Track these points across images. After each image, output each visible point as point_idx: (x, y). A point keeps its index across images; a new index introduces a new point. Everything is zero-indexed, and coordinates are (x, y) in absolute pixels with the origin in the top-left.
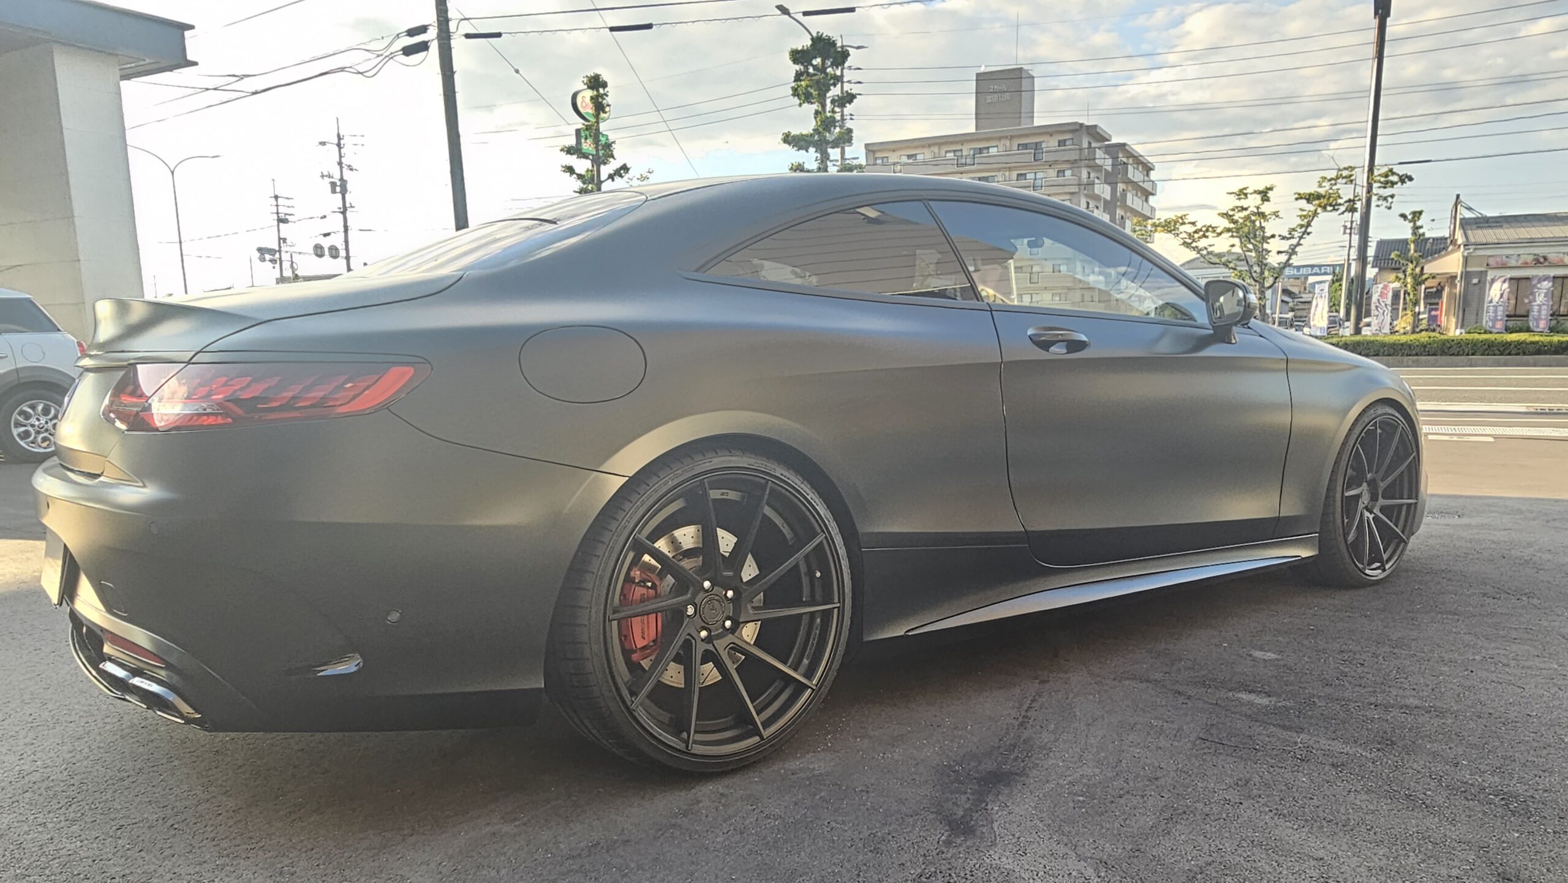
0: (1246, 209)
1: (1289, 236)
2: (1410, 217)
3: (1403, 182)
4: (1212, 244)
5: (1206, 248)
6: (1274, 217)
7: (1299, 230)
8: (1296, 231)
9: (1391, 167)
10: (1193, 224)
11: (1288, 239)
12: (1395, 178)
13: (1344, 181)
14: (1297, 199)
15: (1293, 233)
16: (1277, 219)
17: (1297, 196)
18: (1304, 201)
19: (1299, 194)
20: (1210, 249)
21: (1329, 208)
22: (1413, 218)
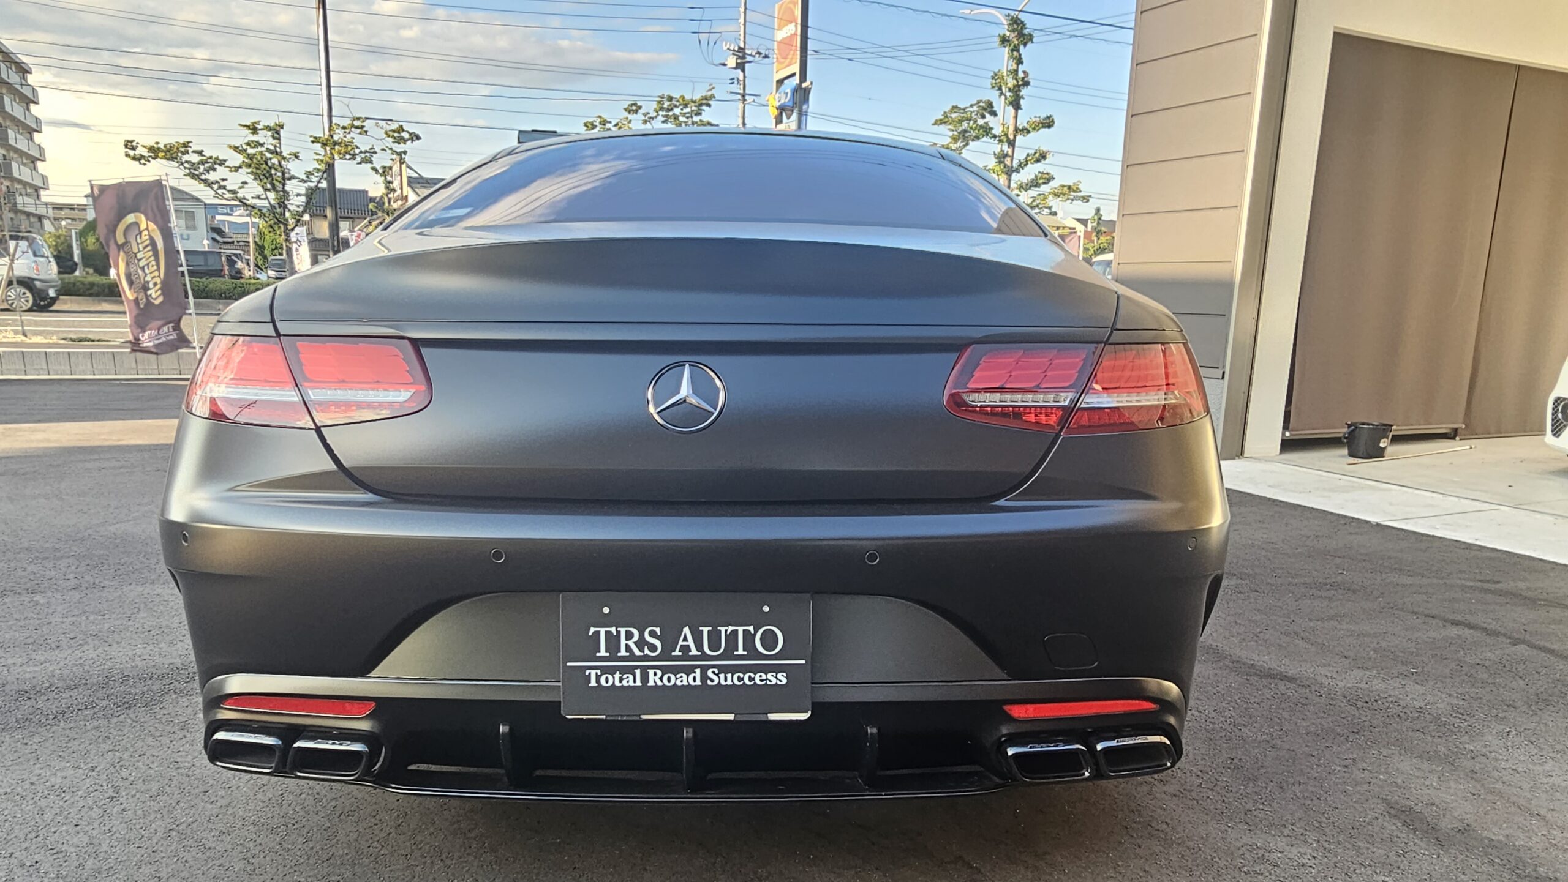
0: (262, 145)
1: (306, 179)
2: (381, 171)
3: (413, 140)
4: (225, 177)
5: (217, 182)
6: (293, 157)
7: (316, 174)
8: (313, 174)
9: (401, 124)
10: (200, 153)
11: (305, 182)
12: (406, 135)
13: (358, 131)
14: (313, 142)
15: (310, 176)
16: (296, 159)
17: (312, 139)
18: (319, 145)
19: (315, 138)
20: (223, 183)
21: (348, 157)
22: (384, 172)
